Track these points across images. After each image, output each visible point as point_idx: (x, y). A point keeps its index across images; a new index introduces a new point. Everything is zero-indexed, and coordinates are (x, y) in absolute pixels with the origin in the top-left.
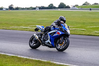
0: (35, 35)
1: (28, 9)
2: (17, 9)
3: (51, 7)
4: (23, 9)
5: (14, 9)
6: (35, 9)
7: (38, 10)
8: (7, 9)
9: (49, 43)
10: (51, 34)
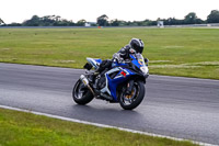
0: (82, 76)
1: (139, 24)
2: (116, 24)
3: (191, 20)
4: (129, 24)
5: (108, 25)
6: (154, 23)
7: (162, 27)
8: (93, 25)
9: (106, 93)
10: (110, 75)
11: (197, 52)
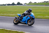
3: (13, 4)
6: (5, 5)
7: (7, 6)
11: (16, 11)
